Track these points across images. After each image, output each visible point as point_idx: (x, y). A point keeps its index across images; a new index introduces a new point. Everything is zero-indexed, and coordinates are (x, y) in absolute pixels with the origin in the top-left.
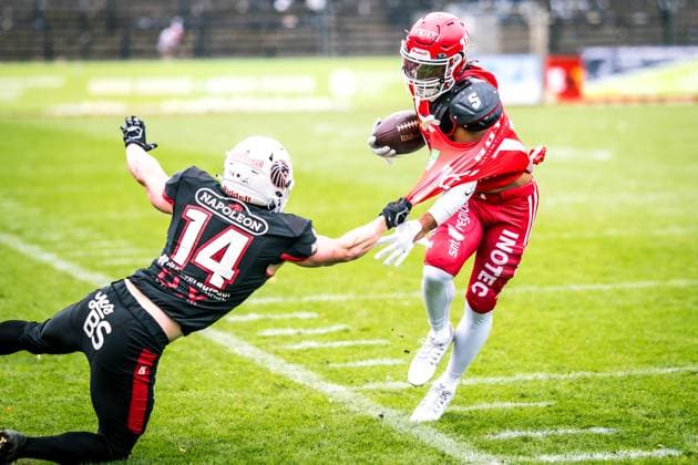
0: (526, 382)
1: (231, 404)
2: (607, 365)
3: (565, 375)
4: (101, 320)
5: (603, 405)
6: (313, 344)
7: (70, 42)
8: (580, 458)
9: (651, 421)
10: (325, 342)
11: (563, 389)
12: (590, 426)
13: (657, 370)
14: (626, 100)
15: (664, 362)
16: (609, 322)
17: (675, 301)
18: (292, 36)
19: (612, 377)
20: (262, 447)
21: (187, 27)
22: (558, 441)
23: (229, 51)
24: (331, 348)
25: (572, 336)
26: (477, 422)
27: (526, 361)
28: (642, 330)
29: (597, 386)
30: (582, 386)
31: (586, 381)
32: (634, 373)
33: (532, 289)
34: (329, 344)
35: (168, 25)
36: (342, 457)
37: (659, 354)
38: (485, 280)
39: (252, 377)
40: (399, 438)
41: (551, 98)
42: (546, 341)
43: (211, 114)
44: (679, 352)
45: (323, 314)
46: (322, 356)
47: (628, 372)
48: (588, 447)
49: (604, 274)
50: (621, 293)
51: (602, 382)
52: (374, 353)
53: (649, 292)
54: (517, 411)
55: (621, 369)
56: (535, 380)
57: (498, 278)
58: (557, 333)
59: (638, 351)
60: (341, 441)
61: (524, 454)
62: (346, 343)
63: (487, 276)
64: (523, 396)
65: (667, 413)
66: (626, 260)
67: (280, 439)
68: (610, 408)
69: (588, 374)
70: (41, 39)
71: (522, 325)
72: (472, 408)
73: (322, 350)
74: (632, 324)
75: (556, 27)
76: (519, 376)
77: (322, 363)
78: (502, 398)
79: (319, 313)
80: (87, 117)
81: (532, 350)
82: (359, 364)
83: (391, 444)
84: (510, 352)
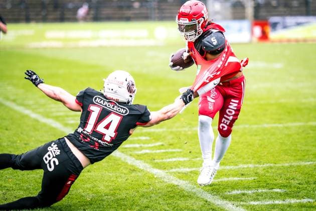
0: (244, 168)
1: (111, 178)
2: (280, 161)
3: (262, 165)
4: (53, 157)
5: (278, 179)
6: (147, 151)
7: (37, 15)
8: (268, 203)
9: (300, 186)
10: (153, 150)
11: (260, 171)
12: (273, 189)
13: (303, 163)
14: (289, 41)
15: (306, 160)
16: (281, 141)
17: (311, 132)
18: (137, 12)
19: (283, 166)
20: (124, 198)
21: (90, 8)
22: (258, 195)
23: (109, 18)
24: (155, 153)
25: (265, 148)
26: (222, 187)
27: (244, 159)
28: (296, 145)
29: (276, 170)
30: (269, 170)
31: (271, 168)
32: (293, 164)
33: (247, 126)
34: (154, 151)
35: (81, 7)
36: (161, 202)
37: (304, 156)
38: (225, 122)
39: (120, 166)
40: (186, 194)
41: (255, 39)
42: (253, 150)
43: (101, 47)
44: (313, 155)
45: (152, 138)
46: (151, 156)
47: (290, 164)
48: (272, 198)
49: (279, 119)
50: (287, 128)
51: (279, 169)
52: (175, 155)
53: (300, 127)
54: (240, 181)
55: (287, 163)
56: (248, 168)
57: (231, 121)
58: (258, 146)
59: (294, 154)
60: (160, 195)
61: (243, 201)
62: (163, 151)
63: (226, 121)
64: (242, 175)
65: (308, 183)
66: (289, 113)
67: (133, 194)
68: (282, 180)
69: (272, 165)
70: (24, 13)
71: (242, 143)
72: (220, 180)
73: (152, 154)
74: (292, 142)
75: (257, 8)
76: (241, 166)
77: (151, 160)
78: (233, 176)
79: (150, 137)
80: (45, 48)
81: (246, 154)
82: (168, 160)
83: (183, 196)
84: (237, 154)
